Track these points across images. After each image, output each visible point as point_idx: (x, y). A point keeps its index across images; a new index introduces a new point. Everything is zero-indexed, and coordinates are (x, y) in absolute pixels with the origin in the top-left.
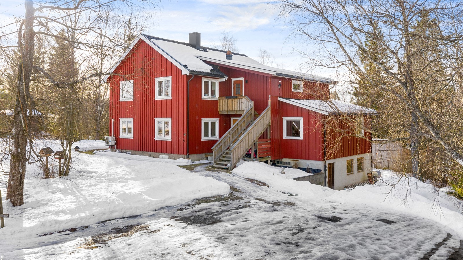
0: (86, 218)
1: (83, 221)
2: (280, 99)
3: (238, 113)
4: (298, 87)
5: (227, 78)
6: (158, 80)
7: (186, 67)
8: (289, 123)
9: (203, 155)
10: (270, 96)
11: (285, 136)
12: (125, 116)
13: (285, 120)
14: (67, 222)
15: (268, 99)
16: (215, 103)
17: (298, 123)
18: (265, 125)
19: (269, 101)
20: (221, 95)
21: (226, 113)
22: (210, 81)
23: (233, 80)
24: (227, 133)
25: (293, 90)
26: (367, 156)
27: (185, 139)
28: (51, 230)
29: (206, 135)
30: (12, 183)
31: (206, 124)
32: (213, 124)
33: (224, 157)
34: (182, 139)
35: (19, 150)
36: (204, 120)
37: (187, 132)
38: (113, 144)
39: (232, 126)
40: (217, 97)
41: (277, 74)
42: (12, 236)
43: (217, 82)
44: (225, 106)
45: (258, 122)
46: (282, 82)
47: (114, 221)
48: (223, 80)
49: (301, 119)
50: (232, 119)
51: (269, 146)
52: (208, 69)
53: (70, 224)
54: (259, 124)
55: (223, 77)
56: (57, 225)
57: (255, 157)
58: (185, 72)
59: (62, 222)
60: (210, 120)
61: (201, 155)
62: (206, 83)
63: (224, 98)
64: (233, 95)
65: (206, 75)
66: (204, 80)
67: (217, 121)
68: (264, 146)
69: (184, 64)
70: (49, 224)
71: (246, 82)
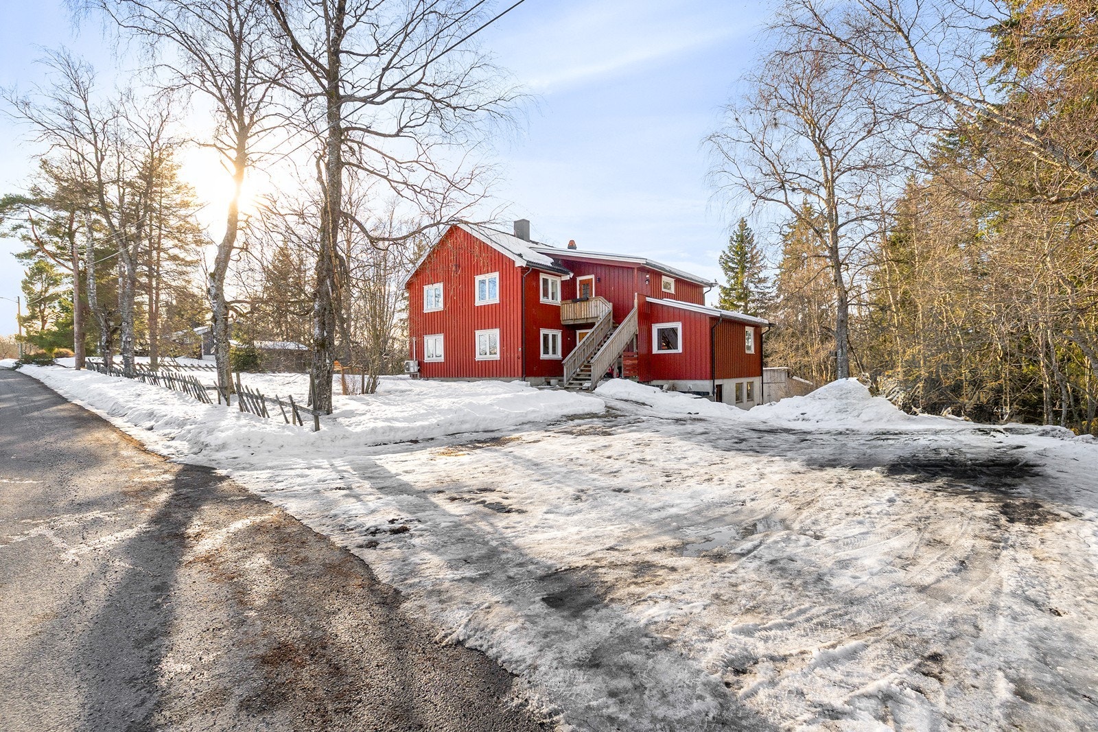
0: (429, 427)
1: (426, 431)
2: (648, 299)
3: (590, 321)
4: (667, 285)
5: (572, 275)
6: (478, 278)
7: (520, 255)
8: (661, 331)
9: (543, 379)
10: (636, 294)
11: (655, 350)
12: (433, 332)
13: (655, 328)
14: (405, 430)
15: (633, 299)
16: (556, 310)
17: (674, 331)
18: (632, 333)
19: (636, 301)
20: (563, 298)
21: (572, 323)
22: (550, 279)
23: (579, 279)
24: (573, 352)
25: (663, 290)
26: (757, 381)
27: (520, 355)
28: (385, 438)
29: (546, 352)
30: (317, 381)
31: (546, 337)
32: (554, 337)
33: (571, 384)
34: (516, 355)
35: (325, 334)
36: (543, 331)
37: (522, 345)
38: (416, 370)
39: (578, 344)
40: (558, 301)
41: (647, 264)
42: (333, 444)
43: (558, 280)
44: (570, 313)
45: (623, 328)
46: (651, 276)
47: (466, 435)
48: (567, 278)
49: (678, 326)
50: (578, 332)
51: (636, 362)
52: (548, 261)
53: (408, 433)
54: (625, 331)
55: (567, 273)
56: (393, 433)
57: (619, 376)
58: (520, 263)
59: (398, 429)
60: (550, 332)
61: (540, 378)
62: (545, 281)
63: (569, 301)
64: (578, 297)
65: (547, 270)
66: (542, 276)
67: (559, 333)
68: (629, 362)
69: (518, 253)
70: (382, 431)
71: (598, 280)
